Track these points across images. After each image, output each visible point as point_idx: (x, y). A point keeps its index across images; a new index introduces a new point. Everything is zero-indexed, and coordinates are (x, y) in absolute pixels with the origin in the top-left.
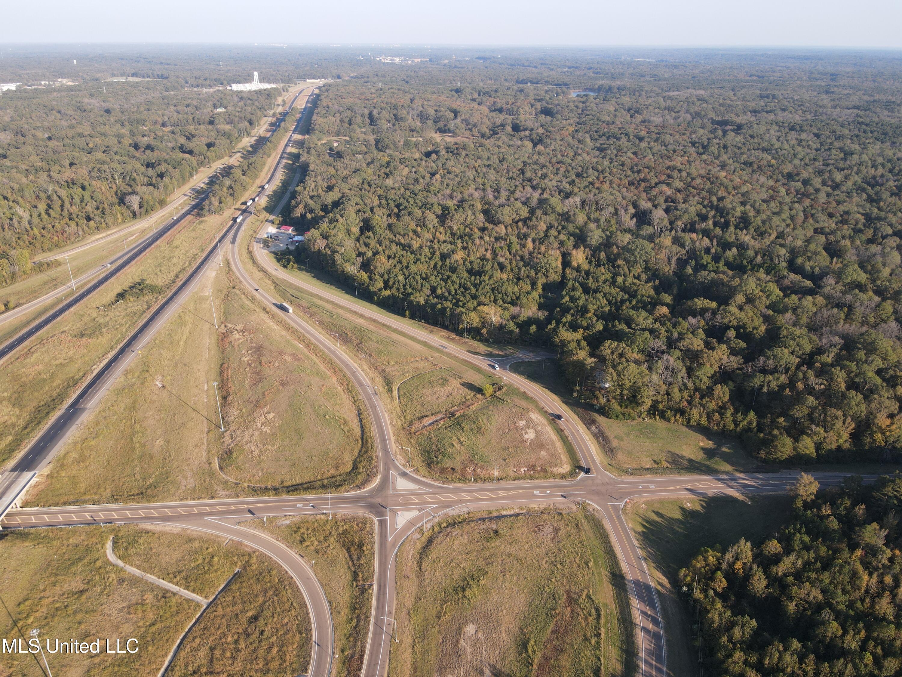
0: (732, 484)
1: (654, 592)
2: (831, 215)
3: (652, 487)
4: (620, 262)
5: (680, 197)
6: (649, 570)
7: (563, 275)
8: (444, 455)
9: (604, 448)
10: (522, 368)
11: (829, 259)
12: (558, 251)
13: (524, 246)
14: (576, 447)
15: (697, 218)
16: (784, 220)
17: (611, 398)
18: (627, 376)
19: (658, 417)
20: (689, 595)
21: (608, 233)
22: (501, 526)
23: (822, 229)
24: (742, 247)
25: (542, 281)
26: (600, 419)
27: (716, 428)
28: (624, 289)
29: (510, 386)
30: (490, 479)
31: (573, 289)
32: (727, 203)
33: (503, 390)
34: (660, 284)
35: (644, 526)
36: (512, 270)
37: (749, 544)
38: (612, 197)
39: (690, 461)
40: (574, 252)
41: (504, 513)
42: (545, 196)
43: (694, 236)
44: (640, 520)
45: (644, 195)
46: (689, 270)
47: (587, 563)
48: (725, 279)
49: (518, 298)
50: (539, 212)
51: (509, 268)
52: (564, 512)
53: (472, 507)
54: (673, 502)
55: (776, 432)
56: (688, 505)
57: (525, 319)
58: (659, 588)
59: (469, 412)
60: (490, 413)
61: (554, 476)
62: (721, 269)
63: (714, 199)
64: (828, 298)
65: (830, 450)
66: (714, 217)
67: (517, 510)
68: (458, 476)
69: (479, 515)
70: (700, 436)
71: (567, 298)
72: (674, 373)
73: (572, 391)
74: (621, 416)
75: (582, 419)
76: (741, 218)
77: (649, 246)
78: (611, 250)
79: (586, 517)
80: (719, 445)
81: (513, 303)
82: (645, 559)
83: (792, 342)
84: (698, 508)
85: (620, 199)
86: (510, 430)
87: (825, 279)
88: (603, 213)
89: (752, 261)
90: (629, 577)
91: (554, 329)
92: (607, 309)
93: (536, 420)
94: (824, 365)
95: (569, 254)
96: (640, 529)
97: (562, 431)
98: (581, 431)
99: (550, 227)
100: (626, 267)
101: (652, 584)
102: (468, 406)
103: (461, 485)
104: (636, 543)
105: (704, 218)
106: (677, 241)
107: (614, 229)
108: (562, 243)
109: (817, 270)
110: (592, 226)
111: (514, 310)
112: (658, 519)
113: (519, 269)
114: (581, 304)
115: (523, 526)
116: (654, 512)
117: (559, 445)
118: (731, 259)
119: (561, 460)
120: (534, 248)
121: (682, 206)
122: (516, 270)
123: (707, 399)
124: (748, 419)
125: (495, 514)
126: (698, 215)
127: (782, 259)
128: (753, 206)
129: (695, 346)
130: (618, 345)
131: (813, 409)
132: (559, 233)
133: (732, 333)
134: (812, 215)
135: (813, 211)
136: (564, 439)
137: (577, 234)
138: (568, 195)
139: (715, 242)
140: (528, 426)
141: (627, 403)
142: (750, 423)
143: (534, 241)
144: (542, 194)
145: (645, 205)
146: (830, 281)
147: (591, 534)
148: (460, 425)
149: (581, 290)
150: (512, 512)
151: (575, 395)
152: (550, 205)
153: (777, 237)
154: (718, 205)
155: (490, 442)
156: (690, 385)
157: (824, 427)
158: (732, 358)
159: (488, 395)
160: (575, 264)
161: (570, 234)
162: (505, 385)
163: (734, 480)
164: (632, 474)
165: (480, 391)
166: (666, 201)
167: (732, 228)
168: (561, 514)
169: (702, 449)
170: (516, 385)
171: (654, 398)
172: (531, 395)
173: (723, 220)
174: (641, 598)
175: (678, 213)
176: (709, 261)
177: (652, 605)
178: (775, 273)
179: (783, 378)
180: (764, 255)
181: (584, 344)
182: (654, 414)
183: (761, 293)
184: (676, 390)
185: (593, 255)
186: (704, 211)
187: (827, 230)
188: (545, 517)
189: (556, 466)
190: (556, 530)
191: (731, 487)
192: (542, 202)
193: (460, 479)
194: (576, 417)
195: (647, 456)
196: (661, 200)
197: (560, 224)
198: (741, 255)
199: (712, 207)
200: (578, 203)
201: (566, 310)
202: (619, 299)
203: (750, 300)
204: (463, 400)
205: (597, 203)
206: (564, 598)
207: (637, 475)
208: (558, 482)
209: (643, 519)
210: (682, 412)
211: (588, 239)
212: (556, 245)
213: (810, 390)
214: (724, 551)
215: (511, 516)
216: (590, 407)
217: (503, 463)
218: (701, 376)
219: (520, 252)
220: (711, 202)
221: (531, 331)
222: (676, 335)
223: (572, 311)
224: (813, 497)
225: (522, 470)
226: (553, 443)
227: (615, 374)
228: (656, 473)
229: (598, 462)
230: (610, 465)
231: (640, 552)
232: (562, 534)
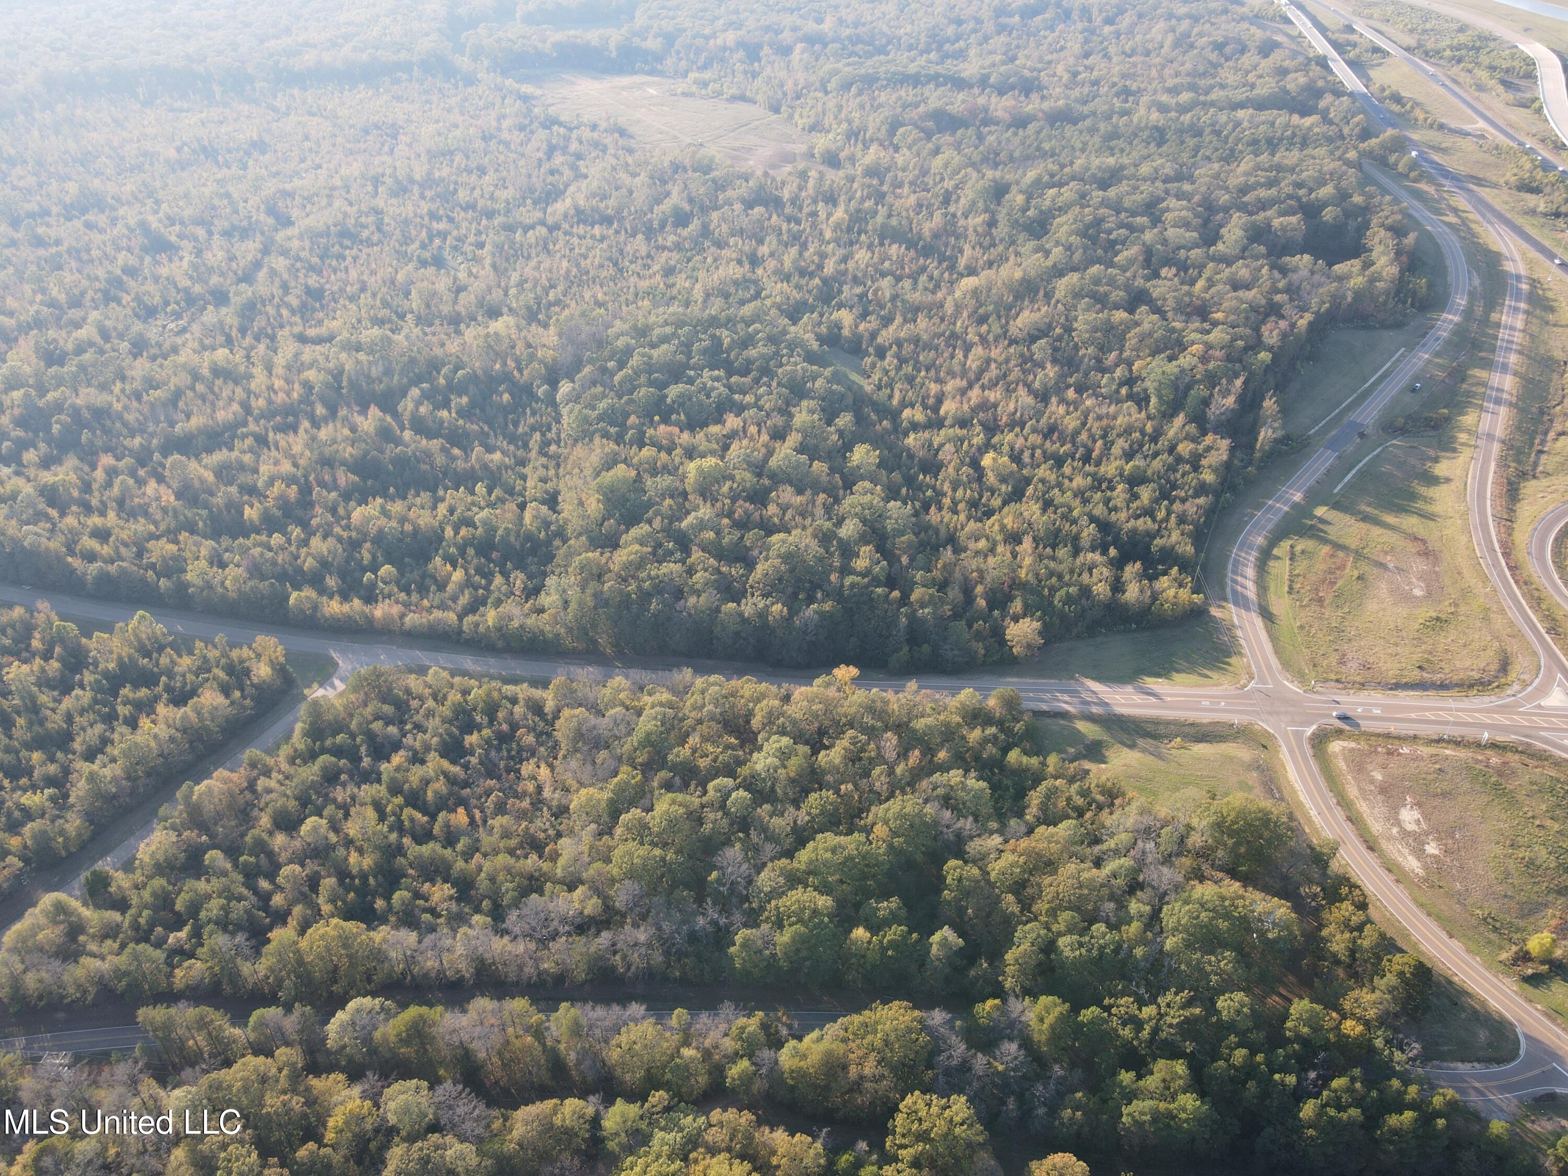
1: (1231, 601)
3: (1206, 703)
6: (1232, 617)
9: (1272, 776)
14: (1323, 781)
22: (1415, 675)
30: (1454, 742)
35: (1228, 664)
52: (1334, 683)
53: (1466, 704)
61: (1353, 737)
79: (1303, 676)
86: (1452, 839)
90: (1254, 614)
93: (1406, 853)
97: (1349, 819)
101: (1231, 606)
103: (1499, 739)
104: (1242, 642)
115: (1387, 670)
117: (1352, 792)
119: (1345, 759)
136: (1344, 802)
140: (1419, 838)
150: (1406, 693)
162: (1505, 975)
164: (1233, 724)
168: (1338, 681)
174: (1245, 598)
177: (1235, 592)
188: (1359, 678)
189: (1353, 749)
190: (1342, 662)
191: (1093, 693)
193: (1504, 749)
206: (1327, 602)
207: (1225, 724)
208: (1345, 726)
225: (1407, 752)
226: (1362, 791)
228: (1192, 725)
229: (1284, 749)
230: (1265, 747)
231: (1239, 633)
232: (1334, 658)
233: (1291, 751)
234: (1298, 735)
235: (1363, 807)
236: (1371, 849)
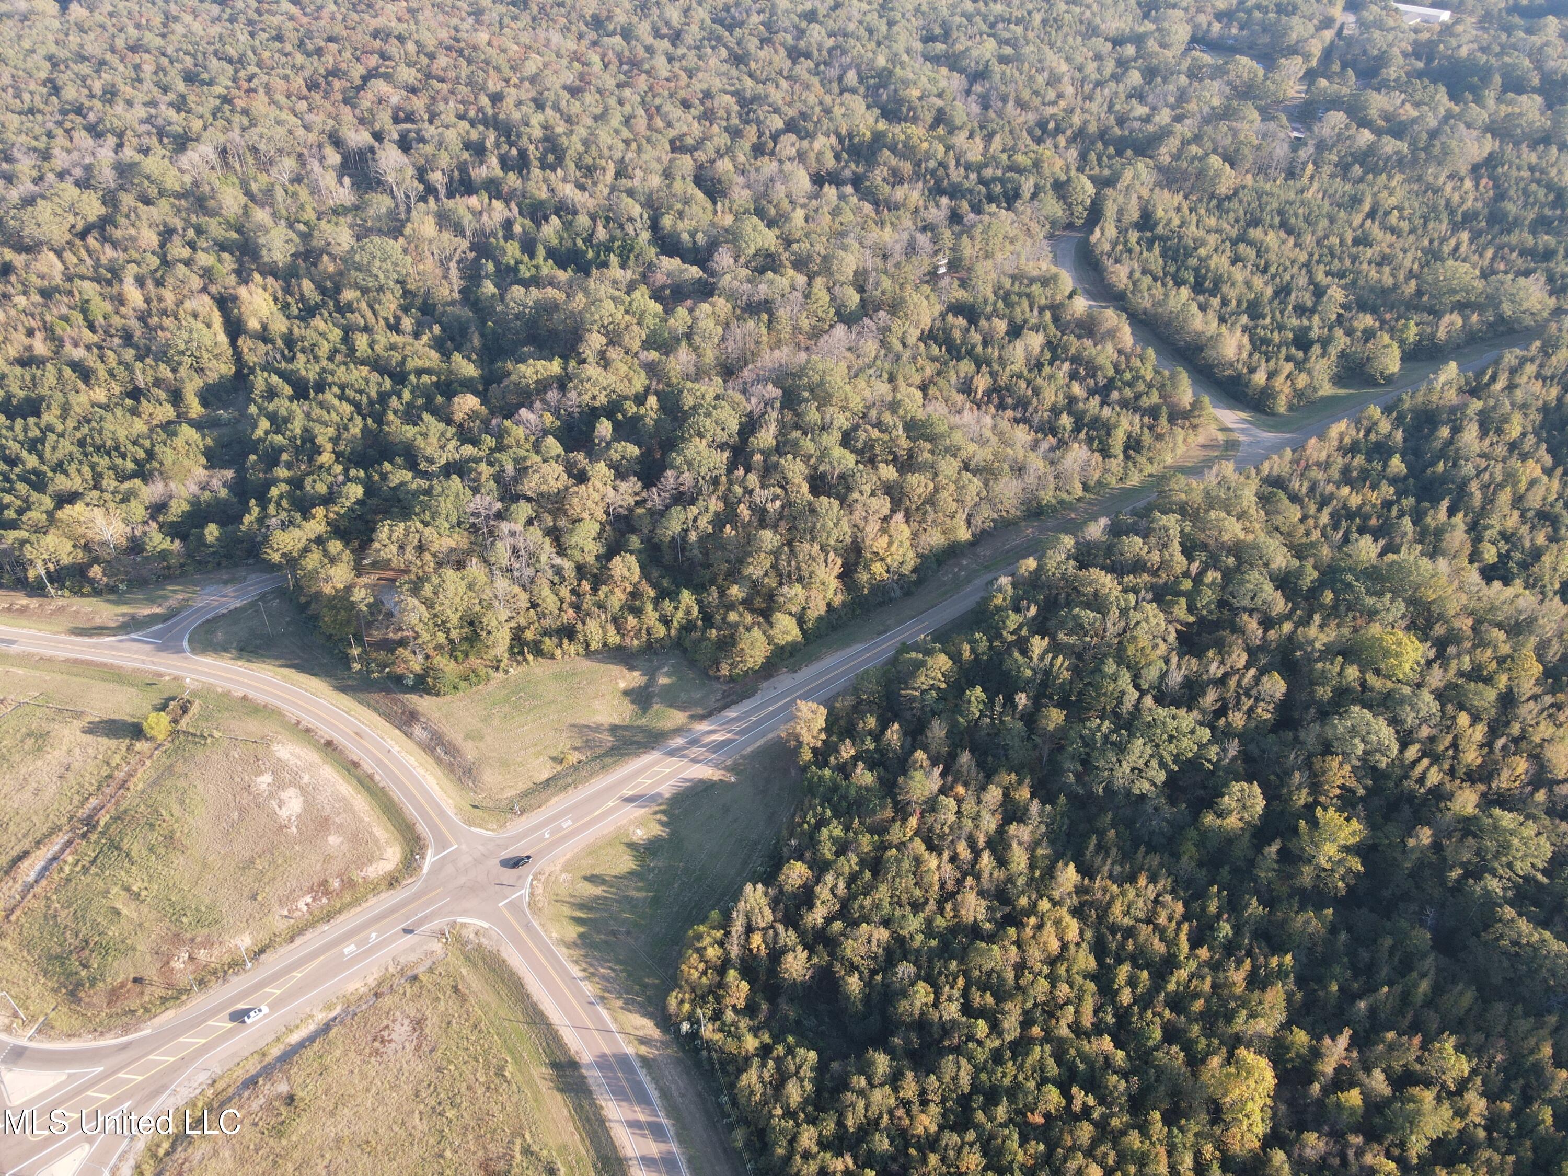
0: (695, 751)
1: (637, 1065)
2: (686, 105)
3: (567, 824)
4: (348, 295)
5: (419, 104)
6: (615, 1020)
7: (238, 356)
8: (105, 950)
9: (452, 771)
10: (220, 636)
11: (708, 205)
12: (206, 299)
13: (120, 300)
14: (396, 794)
15: (466, 155)
16: (617, 132)
17: (431, 652)
18: (447, 602)
19: (530, 657)
20: (694, 1035)
21: (301, 227)
22: (298, 1078)
23: (681, 137)
24: (564, 209)
25: (191, 388)
26: (423, 703)
27: (636, 642)
28: (378, 365)
29: (204, 693)
30: (236, 965)
31: (271, 394)
32: (510, 111)
33: (195, 709)
34: (444, 330)
35: (578, 921)
36: (112, 374)
37: (759, 886)
38: (281, 131)
39: (614, 729)
40: (243, 291)
41: (295, 1038)
42: (129, 153)
43: (474, 201)
44: (567, 911)
45: (347, 114)
46: (489, 288)
47: (500, 1072)
48: (560, 296)
49: (151, 454)
50: (127, 200)
51: (102, 373)
52: (420, 970)
53: (216, 1062)
54: (611, 842)
55: (733, 617)
56: (640, 835)
57: (186, 507)
58: (643, 1050)
59: (130, 799)
60: (182, 783)
61: (374, 888)
62: (545, 271)
63: (484, 101)
64: (731, 296)
65: (820, 618)
66: (498, 145)
67: (321, 1017)
68: (160, 992)
69: (240, 1074)
70: (615, 670)
71: (265, 424)
72: (533, 557)
73: (346, 660)
74: (463, 684)
75: (388, 717)
76: (546, 139)
77: (395, 246)
78: (320, 267)
79: (467, 958)
80: (652, 674)
81: (143, 473)
82: (603, 998)
83: (708, 420)
84: (656, 830)
85: (301, 132)
86: (242, 811)
87: (717, 257)
88: (274, 171)
89: (591, 235)
90: (586, 1057)
91: (261, 520)
92: (356, 429)
93: (292, 761)
94: (766, 453)
95: (235, 299)
96: (573, 932)
97: (356, 765)
98: (396, 749)
99: (167, 234)
100: (364, 305)
101: (630, 1050)
102: (123, 785)
103: (170, 1014)
104: (575, 971)
105: (478, 150)
106: (444, 220)
107: (310, 215)
108: (207, 274)
109: (700, 238)
110: (261, 215)
111: (152, 492)
112: (598, 891)
113: (128, 367)
114: (298, 431)
115: (345, 1053)
116: (586, 878)
117: (361, 803)
118: (555, 242)
119: (376, 841)
120: (148, 301)
121: (430, 131)
122: (121, 372)
123: (604, 589)
124: (683, 606)
125: (276, 1052)
126: (467, 146)
127: (639, 225)
128: (556, 108)
129: (552, 482)
130: (407, 530)
131: (776, 553)
132: (192, 245)
133: (604, 428)
134: (658, 108)
135: (658, 101)
136: (367, 784)
137: (234, 241)
138: (182, 142)
139: (516, 210)
140: (279, 785)
141: (465, 646)
142: (688, 612)
143: (140, 282)
144: (120, 146)
145: (358, 138)
146: (724, 258)
147: (489, 997)
148: (118, 848)
149: (288, 390)
150: (312, 1027)
151: (356, 666)
152: (148, 178)
153: (618, 175)
154: (495, 116)
155: (205, 865)
156: (567, 565)
157: (800, 580)
158: (623, 486)
159: (161, 737)
160: (253, 324)
161: (222, 246)
162: (194, 693)
163: (694, 742)
164: (523, 812)
165: (136, 731)
166: (396, 120)
167: (536, 172)
168: (415, 978)
169: (626, 693)
170: (221, 686)
171: (513, 624)
172: (260, 698)
173: (514, 151)
174: (620, 1094)
175: (429, 149)
176: (518, 254)
177: (643, 1098)
178: (637, 258)
179: (715, 505)
180: (608, 219)
181: (335, 546)
182: (522, 653)
183: (627, 317)
184: (546, 591)
185: (287, 290)
186: (474, 135)
187: (689, 141)
188: (387, 1001)
189: (370, 862)
190: (418, 1024)
191: (695, 761)
192: (124, 170)
193: (164, 1000)
194: (376, 716)
195: (538, 755)
196: (384, 119)
197: (188, 223)
198: (568, 225)
199: (485, 122)
200: (213, 157)
201: (272, 458)
202: (374, 394)
203: (614, 338)
204: (105, 771)
205: (254, 150)
207: (532, 808)
208: (389, 898)
209: (573, 904)
210: (568, 632)
211: (264, 252)
212: (196, 282)
213: (761, 516)
214: (725, 924)
215: (312, 1039)
216: (396, 683)
217: (252, 906)
218: (581, 543)
219: (117, 321)
220: (480, 109)
221: (210, 539)
222: (510, 468)
223: (285, 457)
224: (823, 736)
225: (301, 905)
226: (348, 808)
227: (423, 608)
228: (565, 788)
229: (450, 812)
230: (475, 807)
231: (589, 989)
232: (432, 1027)
233: (442, 813)
234: (443, 844)
235: (345, 788)
236: (329, 743)
